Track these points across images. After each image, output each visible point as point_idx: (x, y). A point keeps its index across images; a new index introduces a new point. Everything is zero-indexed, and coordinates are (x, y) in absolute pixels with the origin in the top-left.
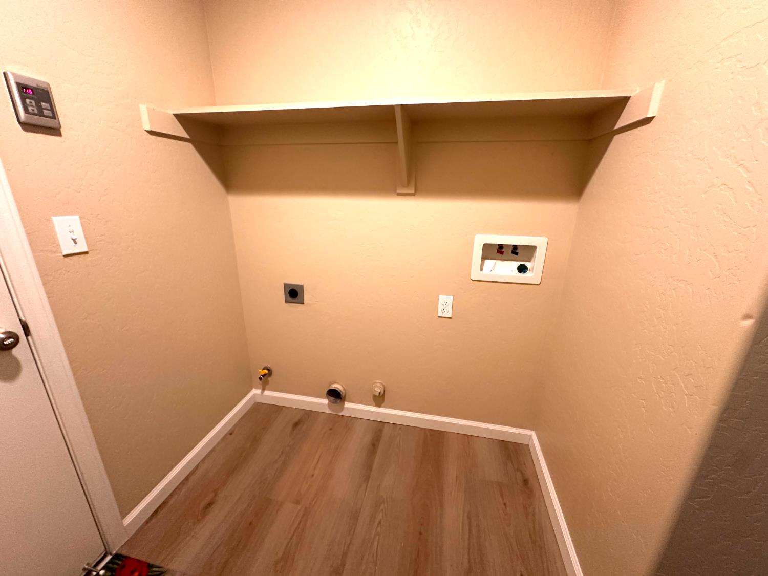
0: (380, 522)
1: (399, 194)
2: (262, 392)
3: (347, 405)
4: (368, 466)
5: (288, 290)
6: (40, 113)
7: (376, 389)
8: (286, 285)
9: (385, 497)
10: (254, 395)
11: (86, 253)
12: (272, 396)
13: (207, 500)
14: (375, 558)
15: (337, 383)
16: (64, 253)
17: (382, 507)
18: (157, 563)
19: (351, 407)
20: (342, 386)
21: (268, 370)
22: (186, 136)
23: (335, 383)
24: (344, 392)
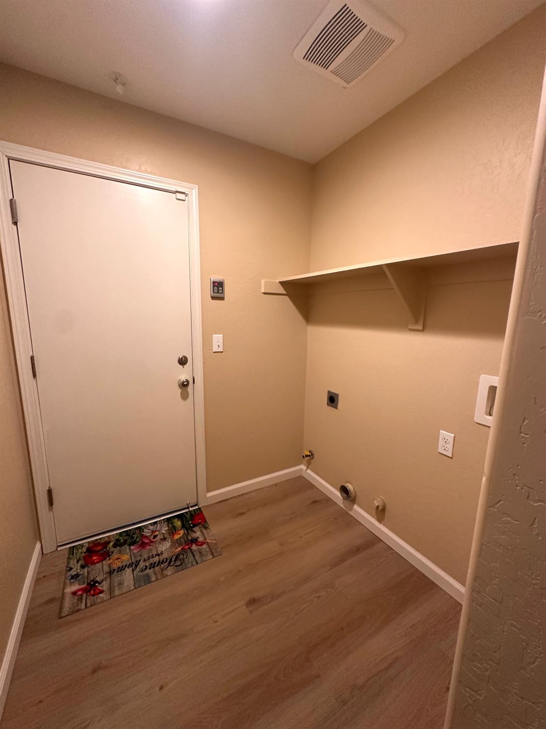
0: (319, 597)
1: (410, 330)
2: (306, 470)
3: (356, 507)
4: (342, 559)
5: (330, 395)
6: (218, 292)
7: (375, 502)
8: (329, 392)
9: (337, 586)
10: (301, 469)
11: (222, 352)
12: (311, 475)
13: (242, 511)
14: (299, 612)
15: (351, 484)
16: (214, 351)
17: (329, 590)
18: (208, 523)
19: (359, 511)
20: (354, 488)
21: (312, 454)
22: (285, 293)
23: (350, 483)
24: (353, 493)
